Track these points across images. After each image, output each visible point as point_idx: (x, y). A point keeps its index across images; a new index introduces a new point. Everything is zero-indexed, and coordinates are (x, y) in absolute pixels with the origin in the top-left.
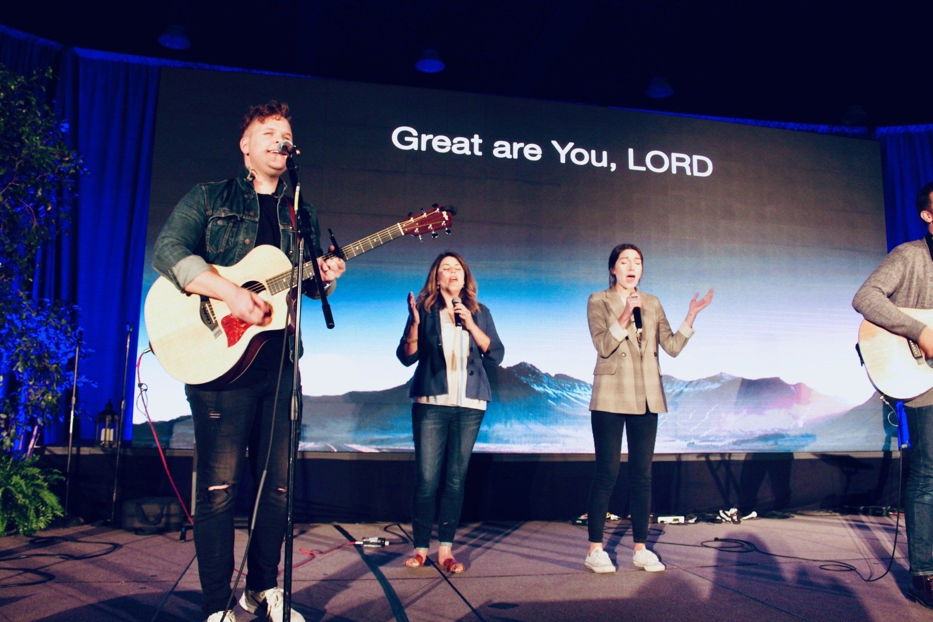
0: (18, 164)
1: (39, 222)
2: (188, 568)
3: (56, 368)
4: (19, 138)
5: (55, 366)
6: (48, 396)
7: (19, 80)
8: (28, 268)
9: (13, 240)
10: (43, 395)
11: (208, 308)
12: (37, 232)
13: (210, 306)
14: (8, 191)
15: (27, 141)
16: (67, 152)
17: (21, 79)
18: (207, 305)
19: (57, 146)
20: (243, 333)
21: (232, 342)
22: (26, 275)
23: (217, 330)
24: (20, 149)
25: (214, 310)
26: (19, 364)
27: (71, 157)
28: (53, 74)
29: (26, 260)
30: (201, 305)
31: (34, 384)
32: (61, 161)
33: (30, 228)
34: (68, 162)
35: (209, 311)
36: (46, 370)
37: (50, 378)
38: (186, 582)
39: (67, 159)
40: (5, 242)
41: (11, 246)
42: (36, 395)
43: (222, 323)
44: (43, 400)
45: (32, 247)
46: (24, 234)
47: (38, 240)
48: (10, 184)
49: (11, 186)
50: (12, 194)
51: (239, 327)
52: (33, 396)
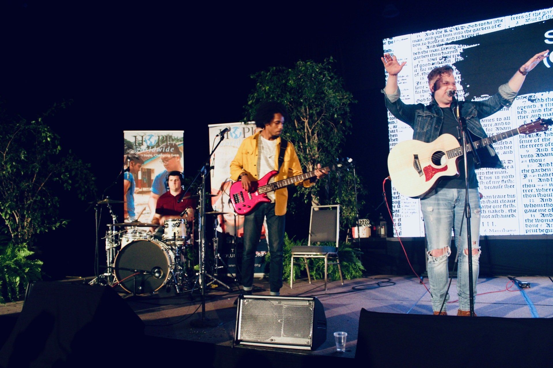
0: (324, 105)
1: (337, 130)
2: (423, 295)
3: (355, 199)
4: (323, 93)
5: (354, 198)
6: (352, 214)
7: (319, 66)
8: (335, 153)
9: (327, 141)
10: (350, 213)
11: (417, 162)
12: (337, 135)
13: (419, 161)
14: (322, 118)
15: (327, 93)
16: (345, 94)
17: (320, 65)
18: (417, 161)
19: (340, 92)
20: (433, 175)
21: (428, 179)
22: (335, 156)
23: (421, 174)
24: (324, 97)
25: (420, 163)
26: (337, 199)
27: (348, 96)
28: (333, 59)
29: (334, 149)
30: (414, 160)
31: (345, 209)
32: (343, 99)
33: (334, 133)
34: (346, 98)
35: (418, 164)
36: (350, 201)
37: (352, 205)
38: (422, 301)
39: (346, 97)
40: (324, 142)
41: (327, 144)
42: (347, 214)
43: (424, 170)
44: (350, 216)
45: (336, 143)
46: (332, 137)
47: (338, 139)
48: (322, 115)
49: (323, 115)
50: (324, 120)
51: (432, 173)
52: (346, 214)
